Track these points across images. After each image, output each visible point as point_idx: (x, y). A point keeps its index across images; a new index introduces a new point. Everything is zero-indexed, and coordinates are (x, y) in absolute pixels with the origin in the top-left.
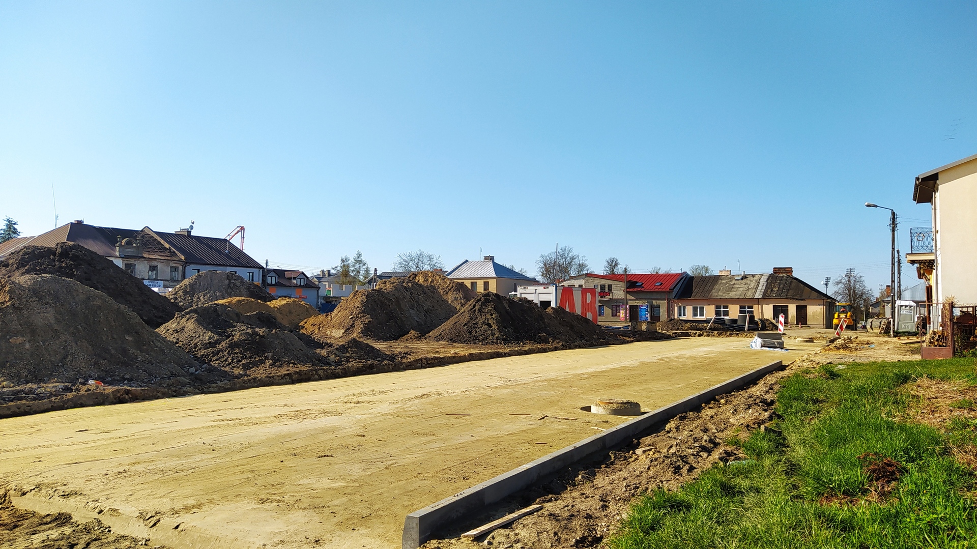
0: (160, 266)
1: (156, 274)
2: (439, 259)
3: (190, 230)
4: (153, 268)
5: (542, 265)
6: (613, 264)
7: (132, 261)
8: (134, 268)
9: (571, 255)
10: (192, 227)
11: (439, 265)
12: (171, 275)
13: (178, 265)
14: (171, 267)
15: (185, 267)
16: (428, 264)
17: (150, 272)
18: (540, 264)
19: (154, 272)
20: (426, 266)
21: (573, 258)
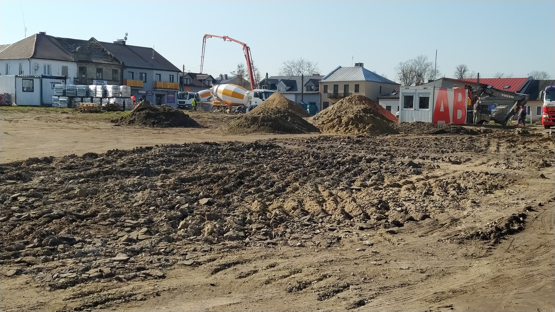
0: (104, 69)
1: (102, 75)
2: (317, 66)
3: (124, 40)
4: (99, 71)
5: (400, 71)
6: (462, 71)
7: (84, 65)
8: (86, 71)
9: (425, 62)
10: (126, 39)
11: (316, 71)
12: (113, 76)
13: (117, 69)
14: (113, 70)
15: (123, 70)
16: (307, 69)
17: (97, 74)
18: (398, 70)
19: (101, 74)
20: (306, 71)
21: (427, 65)
